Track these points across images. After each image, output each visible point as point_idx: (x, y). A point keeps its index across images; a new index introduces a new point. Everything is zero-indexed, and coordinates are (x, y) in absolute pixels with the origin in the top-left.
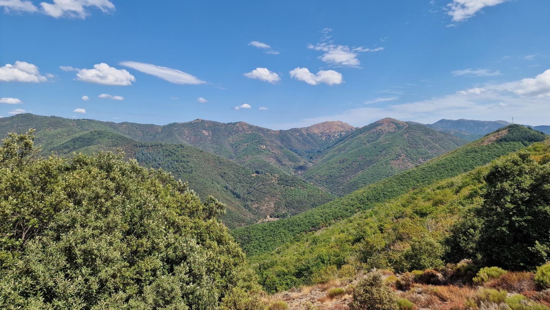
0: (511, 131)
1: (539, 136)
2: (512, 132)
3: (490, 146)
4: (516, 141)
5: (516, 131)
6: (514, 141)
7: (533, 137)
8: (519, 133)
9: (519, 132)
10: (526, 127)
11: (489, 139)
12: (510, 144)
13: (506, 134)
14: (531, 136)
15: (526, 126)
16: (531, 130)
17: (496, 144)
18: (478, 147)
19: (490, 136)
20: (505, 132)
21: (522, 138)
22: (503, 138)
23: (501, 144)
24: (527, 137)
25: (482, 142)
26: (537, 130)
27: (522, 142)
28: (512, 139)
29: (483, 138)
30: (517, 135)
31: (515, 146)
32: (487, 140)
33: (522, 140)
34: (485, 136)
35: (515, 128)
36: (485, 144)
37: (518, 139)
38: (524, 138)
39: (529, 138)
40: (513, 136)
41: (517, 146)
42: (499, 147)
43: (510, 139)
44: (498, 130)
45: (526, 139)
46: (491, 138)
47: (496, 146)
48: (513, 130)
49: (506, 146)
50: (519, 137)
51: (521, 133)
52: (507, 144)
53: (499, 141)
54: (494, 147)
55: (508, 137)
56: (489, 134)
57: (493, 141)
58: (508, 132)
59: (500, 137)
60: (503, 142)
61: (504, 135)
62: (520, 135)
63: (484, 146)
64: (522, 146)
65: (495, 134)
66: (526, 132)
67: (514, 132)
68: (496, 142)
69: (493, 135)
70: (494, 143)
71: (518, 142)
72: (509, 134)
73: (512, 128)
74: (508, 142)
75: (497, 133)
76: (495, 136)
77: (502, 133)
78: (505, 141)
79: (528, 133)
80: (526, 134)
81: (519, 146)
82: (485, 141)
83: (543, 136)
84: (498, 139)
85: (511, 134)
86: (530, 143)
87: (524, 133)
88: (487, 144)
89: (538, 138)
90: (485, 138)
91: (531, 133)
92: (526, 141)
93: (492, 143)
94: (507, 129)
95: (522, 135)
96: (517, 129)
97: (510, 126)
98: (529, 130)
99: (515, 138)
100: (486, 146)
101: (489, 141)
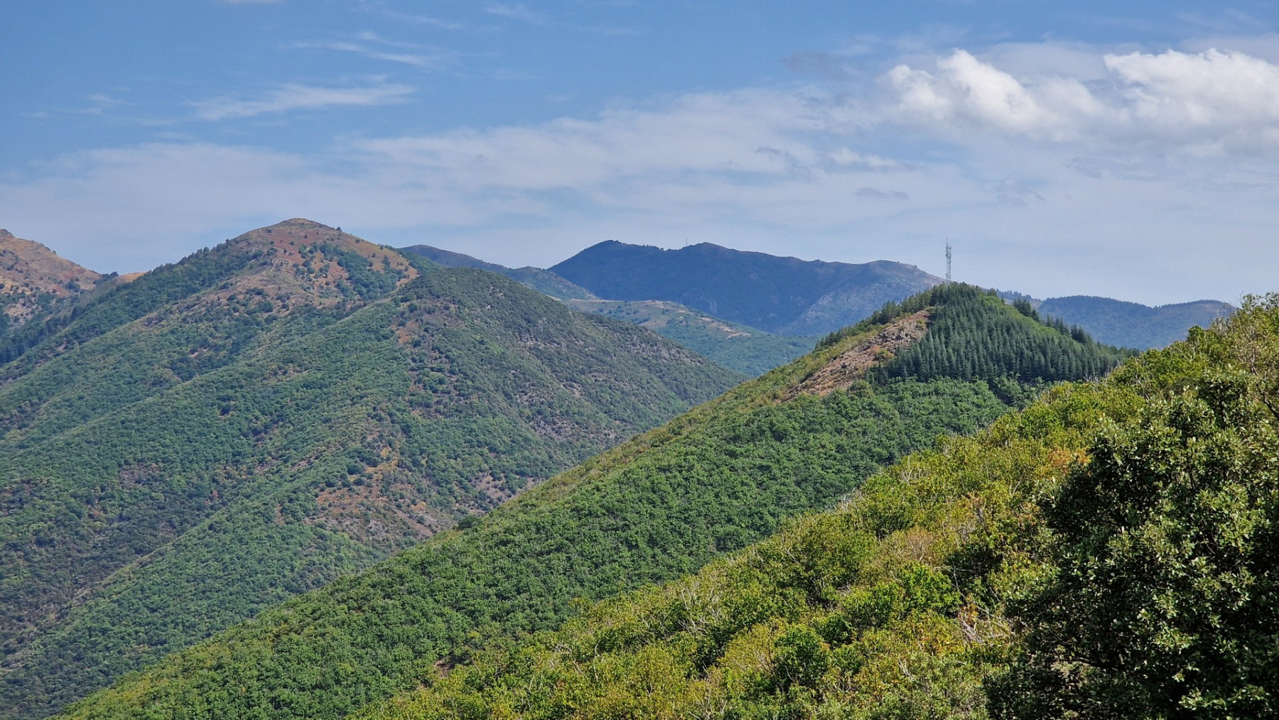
0: (942, 322)
1: (1065, 352)
2: (947, 329)
3: (847, 402)
4: (964, 377)
5: (963, 319)
6: (954, 376)
7: (1039, 357)
8: (978, 335)
9: (979, 326)
10: (1008, 302)
11: (837, 364)
12: (937, 392)
13: (920, 335)
14: (1030, 348)
15: (1005, 295)
16: (1031, 320)
17: (870, 391)
18: (785, 407)
19: (846, 349)
20: (915, 324)
21: (992, 360)
22: (904, 361)
23: (897, 392)
24: (1013, 356)
25: (808, 382)
26: (1055, 320)
27: (990, 382)
28: (947, 365)
29: (810, 356)
30: (968, 342)
31: (959, 403)
32: (829, 369)
33: (989, 370)
34: (820, 347)
35: (958, 303)
36: (823, 394)
37: (974, 368)
38: (998, 362)
39: (1021, 361)
40: (951, 351)
41: (968, 406)
42: (885, 409)
43: (934, 367)
44: (881, 312)
45: (1010, 367)
46: (850, 359)
47: (871, 404)
48: (949, 317)
49: (917, 404)
50: (976, 357)
51: (985, 331)
52: (924, 395)
53: (886, 374)
54: (864, 408)
55: (928, 355)
56: (841, 337)
57: (859, 377)
58: (928, 325)
59: (893, 355)
60: (904, 380)
61: (909, 340)
62: (981, 346)
63: (817, 401)
64: (989, 403)
65: (868, 333)
66: (1008, 331)
67: (953, 326)
68: (871, 383)
69: (856, 342)
70: (863, 387)
71: (974, 382)
72: (932, 339)
73: (945, 302)
74: (927, 382)
75: (876, 332)
76: (868, 348)
77: (901, 330)
78: (915, 377)
79: (1017, 333)
80: (1007, 338)
81: (978, 406)
82: (819, 376)
83: (1083, 350)
84: (882, 363)
85: (943, 339)
86: (1026, 386)
87: (999, 332)
88: (829, 390)
89: (1063, 364)
90: (822, 358)
91: (1031, 336)
92: (1010, 375)
93: (852, 388)
94: (924, 312)
95: (990, 346)
96: (967, 311)
97: (934, 295)
98: (1020, 316)
99: (957, 361)
100: (824, 402)
101: (839, 376)
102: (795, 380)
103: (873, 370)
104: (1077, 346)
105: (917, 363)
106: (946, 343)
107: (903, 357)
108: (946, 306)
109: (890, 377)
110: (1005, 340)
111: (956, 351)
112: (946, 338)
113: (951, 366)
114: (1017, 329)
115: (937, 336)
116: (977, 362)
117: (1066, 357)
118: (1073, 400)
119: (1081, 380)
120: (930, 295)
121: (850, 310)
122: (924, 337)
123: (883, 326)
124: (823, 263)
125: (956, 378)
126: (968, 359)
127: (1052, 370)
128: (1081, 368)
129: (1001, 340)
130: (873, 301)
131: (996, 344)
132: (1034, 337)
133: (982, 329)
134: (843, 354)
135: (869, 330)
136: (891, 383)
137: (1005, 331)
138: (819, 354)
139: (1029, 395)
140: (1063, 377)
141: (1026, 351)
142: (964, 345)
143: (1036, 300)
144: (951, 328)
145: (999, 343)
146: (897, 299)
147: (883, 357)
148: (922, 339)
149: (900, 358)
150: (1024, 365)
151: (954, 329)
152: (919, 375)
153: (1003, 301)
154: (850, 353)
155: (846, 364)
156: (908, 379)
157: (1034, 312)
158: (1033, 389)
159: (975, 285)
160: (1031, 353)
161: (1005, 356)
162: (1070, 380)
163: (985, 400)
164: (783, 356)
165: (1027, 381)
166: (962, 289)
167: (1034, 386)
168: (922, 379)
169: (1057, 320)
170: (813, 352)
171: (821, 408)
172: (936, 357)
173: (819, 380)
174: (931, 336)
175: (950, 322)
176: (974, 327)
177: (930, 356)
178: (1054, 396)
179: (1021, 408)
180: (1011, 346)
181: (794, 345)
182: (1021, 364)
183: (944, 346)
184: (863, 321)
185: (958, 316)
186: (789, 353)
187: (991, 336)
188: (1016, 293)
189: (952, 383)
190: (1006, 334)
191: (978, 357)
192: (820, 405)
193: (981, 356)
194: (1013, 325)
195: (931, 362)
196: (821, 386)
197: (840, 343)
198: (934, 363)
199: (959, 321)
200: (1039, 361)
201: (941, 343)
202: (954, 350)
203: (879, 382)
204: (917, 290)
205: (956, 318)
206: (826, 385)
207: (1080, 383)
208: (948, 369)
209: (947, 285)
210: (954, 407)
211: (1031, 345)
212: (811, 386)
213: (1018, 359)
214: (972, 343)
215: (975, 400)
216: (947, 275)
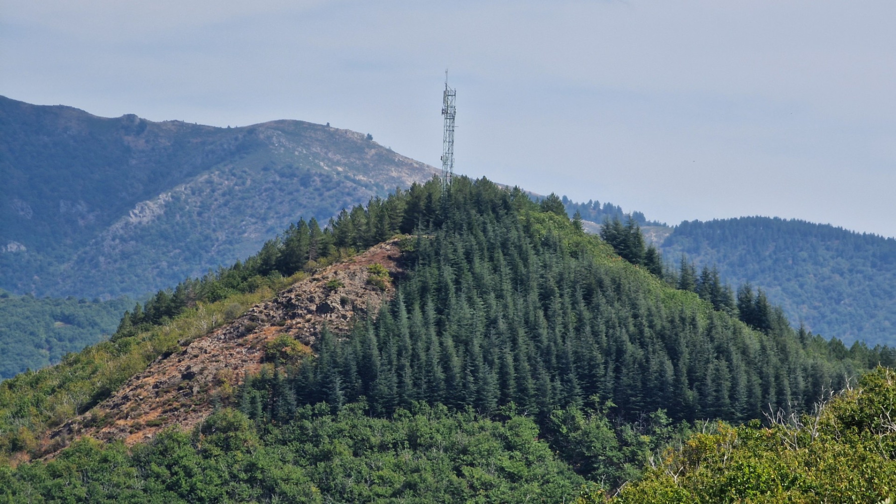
13: (376, 302)
18: (40, 470)
19: (193, 332)
20: (365, 275)
21: (548, 368)
22: (335, 364)
23: (316, 440)
24: (600, 358)
25: (98, 411)
26: (699, 272)
28: (442, 376)
29: (105, 348)
30: (492, 323)
31: (466, 470)
32: (151, 381)
33: (541, 390)
34: (129, 328)
35: (470, 228)
37: (503, 384)
38: (563, 371)
39: (617, 370)
40: (449, 342)
41: (488, 477)
42: (287, 480)
43: (408, 381)
44: (281, 246)
45: (590, 385)
46: (203, 357)
47: (251, 467)
48: (447, 260)
49: (365, 469)
50: (510, 359)
51: (534, 296)
52: (383, 447)
53: (291, 396)
54: (234, 477)
55: (394, 350)
56: (183, 303)
57: (225, 400)
58: (396, 279)
59: (308, 350)
60: (334, 411)
61: (349, 314)
62: (521, 331)
63: (120, 458)
64: (539, 471)
65: (248, 296)
66: (588, 296)
67: (457, 282)
68: (252, 416)
69: (219, 318)
70: (232, 427)
71: (504, 419)
72: (404, 314)
73: (438, 225)
74: (389, 416)
75: (269, 294)
76: (249, 330)
77: (330, 289)
78: (362, 403)
79: (610, 303)
80: (587, 315)
81: (513, 477)
82: (126, 398)
83: (763, 348)
84: (281, 369)
85: (432, 314)
86: (629, 432)
87: (567, 299)
88: (150, 433)
89: (717, 379)
90: (135, 354)
91: (643, 311)
92: (591, 405)
93: (207, 429)
94: (386, 248)
95: (544, 332)
96: (491, 248)
97: (413, 207)
98: (617, 263)
99: (464, 368)
100: (137, 461)
101: (176, 399)
103: (259, 383)
104: (751, 336)
105: (366, 371)
106: (439, 324)
107: (333, 355)
108: (442, 234)
109: (301, 403)
110: (580, 319)
111: (463, 343)
112: (439, 311)
113: (449, 380)
114: (611, 293)
115: (417, 307)
116: (512, 371)
117: (724, 363)
118: (740, 468)
119: (758, 421)
120: (402, 206)
121: (207, 238)
122: (386, 307)
123: (285, 280)
124: (144, 124)
125: (461, 408)
126: (491, 364)
127: (691, 395)
128: (758, 391)
129: (572, 317)
130: (264, 219)
131: (559, 329)
132: (650, 314)
133: (526, 292)
134: (186, 344)
135: (252, 288)
136: (303, 416)
137: (579, 295)
138: (127, 344)
139: (634, 454)
140: (714, 412)
141: (630, 347)
142: (481, 328)
143: (656, 224)
144: (452, 287)
145: (565, 326)
146: (323, 212)
147: (284, 355)
148: (381, 313)
149: (326, 356)
150: (625, 380)
151: (458, 290)
152: (371, 400)
153: (577, 226)
154: (205, 344)
155: (195, 369)
156: (344, 409)
157: (651, 253)
158: (646, 439)
159: (512, 185)
160: (640, 353)
161: (578, 358)
162: (732, 419)
163: (529, 464)
164: (38, 346)
165: (631, 418)
166: (479, 195)
167: (647, 432)
168: (380, 408)
169: (705, 275)
170: (113, 340)
171: (128, 475)
172: (415, 357)
173: (125, 408)
174: (403, 306)
175: (448, 274)
176: (507, 286)
177: (399, 354)
178: (694, 457)
179: (615, 483)
180: (595, 334)
181: (67, 319)
182: (617, 378)
183: (433, 330)
184: (237, 267)
185: (470, 261)
186: (54, 341)
187: (546, 309)
188: (609, 207)
189: (450, 422)
190: (582, 305)
191: (516, 359)
192: (126, 468)
193: (523, 357)
194: (600, 283)
195: (401, 368)
196: (130, 422)
197: (180, 319)
198: (408, 371)
199: (471, 269)
200: (662, 372)
201: (426, 324)
202: (457, 340)
203: (274, 416)
204: (372, 194)
205: (465, 264)
206: (142, 421)
207: (755, 427)
208: (443, 385)
209: (445, 183)
210: (454, 477)
211: (641, 332)
212: (107, 421)
213: (611, 366)
214: (502, 325)
215: (506, 463)
216: (444, 159)
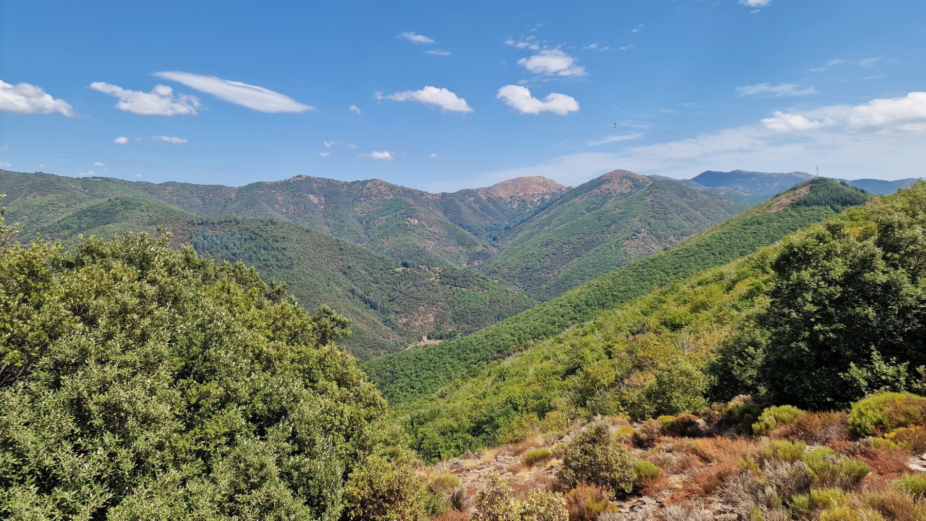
0: (814, 189)
1: (858, 196)
2: (816, 191)
3: (782, 213)
4: (822, 205)
5: (822, 188)
6: (819, 205)
7: (848, 198)
8: (827, 192)
9: (828, 190)
10: (838, 182)
11: (779, 203)
12: (813, 210)
13: (807, 193)
14: (845, 195)
15: (837, 180)
16: (845, 187)
17: (790, 210)
18: (762, 215)
20: (806, 190)
21: (832, 200)
23: (799, 210)
24: (839, 198)
25: (769, 208)
27: (831, 206)
28: (816, 201)
29: (770, 200)
31: (820, 213)
32: (776, 204)
33: (831, 203)
34: (773, 198)
35: (821, 183)
36: (774, 211)
37: (825, 202)
38: (834, 200)
40: (818, 197)
41: (823, 214)
42: (795, 215)
43: (812, 202)
44: (794, 187)
45: (838, 201)
47: (790, 214)
48: (817, 187)
49: (806, 213)
51: (830, 191)
52: (808, 211)
53: (795, 205)
54: (788, 215)
55: (810, 199)
56: (781, 195)
57: (786, 206)
58: (810, 190)
59: (798, 199)
60: (801, 207)
61: (803, 195)
62: (828, 195)
63: (772, 213)
64: (831, 212)
65: (789, 193)
66: (838, 191)
67: (819, 190)
68: (790, 208)
69: (785, 196)
70: (787, 209)
71: (826, 206)
72: (811, 194)
73: (816, 183)
75: (792, 193)
76: (789, 197)
77: (801, 192)
78: (805, 205)
79: (841, 191)
80: (837, 193)
82: (773, 206)
83: (864, 195)
84: (794, 202)
85: (815, 194)
88: (776, 210)
89: (857, 200)
91: (846, 192)
92: (838, 204)
93: (784, 209)
94: (809, 186)
95: (831, 195)
96: (824, 185)
97: (812, 181)
98: (842, 186)
99: (820, 200)
100: (774, 214)
101: (780, 206)
102: (765, 207)
103: (791, 204)
104: (862, 194)
105: (806, 201)
107: (801, 200)
111: (820, 197)
115: (813, 193)
116: (827, 200)
117: (858, 198)
121: (784, 186)
122: (809, 194)
123: (794, 191)
124: (775, 173)
126: (824, 200)
127: (853, 202)
128: (863, 201)
129: (835, 193)
130: (791, 184)
131: (833, 195)
134: (781, 199)
136: (797, 207)
137: (836, 191)
138: (773, 200)
141: (844, 197)
142: (822, 195)
143: (848, 181)
146: (800, 183)
147: (794, 200)
150: (843, 201)
153: (836, 182)
154: (783, 199)
155: (782, 202)
156: (803, 206)
157: (847, 184)
159: (827, 177)
161: (836, 198)
163: (829, 212)
164: (762, 201)
165: (844, 205)
166: (822, 179)
168: (808, 206)
169: (855, 187)
172: (813, 199)
175: (817, 189)
176: (826, 190)
180: (839, 195)
183: (815, 196)
184: (788, 190)
186: (764, 200)
187: (832, 192)
188: (841, 179)
189: (818, 207)
193: (828, 198)
194: (839, 189)
196: (773, 209)
197: (780, 197)
203: (793, 207)
204: (806, 180)
205: (820, 187)
208: (817, 203)
209: (817, 178)
210: (818, 214)
213: (841, 199)
214: (825, 195)
215: (826, 212)
216: (817, 175)
